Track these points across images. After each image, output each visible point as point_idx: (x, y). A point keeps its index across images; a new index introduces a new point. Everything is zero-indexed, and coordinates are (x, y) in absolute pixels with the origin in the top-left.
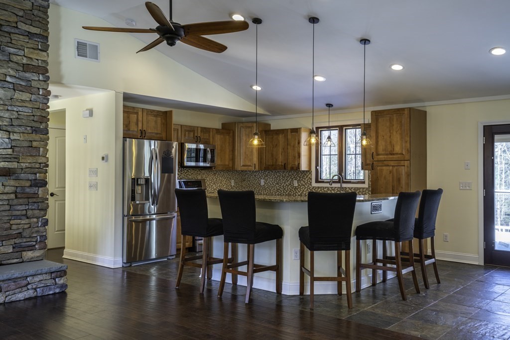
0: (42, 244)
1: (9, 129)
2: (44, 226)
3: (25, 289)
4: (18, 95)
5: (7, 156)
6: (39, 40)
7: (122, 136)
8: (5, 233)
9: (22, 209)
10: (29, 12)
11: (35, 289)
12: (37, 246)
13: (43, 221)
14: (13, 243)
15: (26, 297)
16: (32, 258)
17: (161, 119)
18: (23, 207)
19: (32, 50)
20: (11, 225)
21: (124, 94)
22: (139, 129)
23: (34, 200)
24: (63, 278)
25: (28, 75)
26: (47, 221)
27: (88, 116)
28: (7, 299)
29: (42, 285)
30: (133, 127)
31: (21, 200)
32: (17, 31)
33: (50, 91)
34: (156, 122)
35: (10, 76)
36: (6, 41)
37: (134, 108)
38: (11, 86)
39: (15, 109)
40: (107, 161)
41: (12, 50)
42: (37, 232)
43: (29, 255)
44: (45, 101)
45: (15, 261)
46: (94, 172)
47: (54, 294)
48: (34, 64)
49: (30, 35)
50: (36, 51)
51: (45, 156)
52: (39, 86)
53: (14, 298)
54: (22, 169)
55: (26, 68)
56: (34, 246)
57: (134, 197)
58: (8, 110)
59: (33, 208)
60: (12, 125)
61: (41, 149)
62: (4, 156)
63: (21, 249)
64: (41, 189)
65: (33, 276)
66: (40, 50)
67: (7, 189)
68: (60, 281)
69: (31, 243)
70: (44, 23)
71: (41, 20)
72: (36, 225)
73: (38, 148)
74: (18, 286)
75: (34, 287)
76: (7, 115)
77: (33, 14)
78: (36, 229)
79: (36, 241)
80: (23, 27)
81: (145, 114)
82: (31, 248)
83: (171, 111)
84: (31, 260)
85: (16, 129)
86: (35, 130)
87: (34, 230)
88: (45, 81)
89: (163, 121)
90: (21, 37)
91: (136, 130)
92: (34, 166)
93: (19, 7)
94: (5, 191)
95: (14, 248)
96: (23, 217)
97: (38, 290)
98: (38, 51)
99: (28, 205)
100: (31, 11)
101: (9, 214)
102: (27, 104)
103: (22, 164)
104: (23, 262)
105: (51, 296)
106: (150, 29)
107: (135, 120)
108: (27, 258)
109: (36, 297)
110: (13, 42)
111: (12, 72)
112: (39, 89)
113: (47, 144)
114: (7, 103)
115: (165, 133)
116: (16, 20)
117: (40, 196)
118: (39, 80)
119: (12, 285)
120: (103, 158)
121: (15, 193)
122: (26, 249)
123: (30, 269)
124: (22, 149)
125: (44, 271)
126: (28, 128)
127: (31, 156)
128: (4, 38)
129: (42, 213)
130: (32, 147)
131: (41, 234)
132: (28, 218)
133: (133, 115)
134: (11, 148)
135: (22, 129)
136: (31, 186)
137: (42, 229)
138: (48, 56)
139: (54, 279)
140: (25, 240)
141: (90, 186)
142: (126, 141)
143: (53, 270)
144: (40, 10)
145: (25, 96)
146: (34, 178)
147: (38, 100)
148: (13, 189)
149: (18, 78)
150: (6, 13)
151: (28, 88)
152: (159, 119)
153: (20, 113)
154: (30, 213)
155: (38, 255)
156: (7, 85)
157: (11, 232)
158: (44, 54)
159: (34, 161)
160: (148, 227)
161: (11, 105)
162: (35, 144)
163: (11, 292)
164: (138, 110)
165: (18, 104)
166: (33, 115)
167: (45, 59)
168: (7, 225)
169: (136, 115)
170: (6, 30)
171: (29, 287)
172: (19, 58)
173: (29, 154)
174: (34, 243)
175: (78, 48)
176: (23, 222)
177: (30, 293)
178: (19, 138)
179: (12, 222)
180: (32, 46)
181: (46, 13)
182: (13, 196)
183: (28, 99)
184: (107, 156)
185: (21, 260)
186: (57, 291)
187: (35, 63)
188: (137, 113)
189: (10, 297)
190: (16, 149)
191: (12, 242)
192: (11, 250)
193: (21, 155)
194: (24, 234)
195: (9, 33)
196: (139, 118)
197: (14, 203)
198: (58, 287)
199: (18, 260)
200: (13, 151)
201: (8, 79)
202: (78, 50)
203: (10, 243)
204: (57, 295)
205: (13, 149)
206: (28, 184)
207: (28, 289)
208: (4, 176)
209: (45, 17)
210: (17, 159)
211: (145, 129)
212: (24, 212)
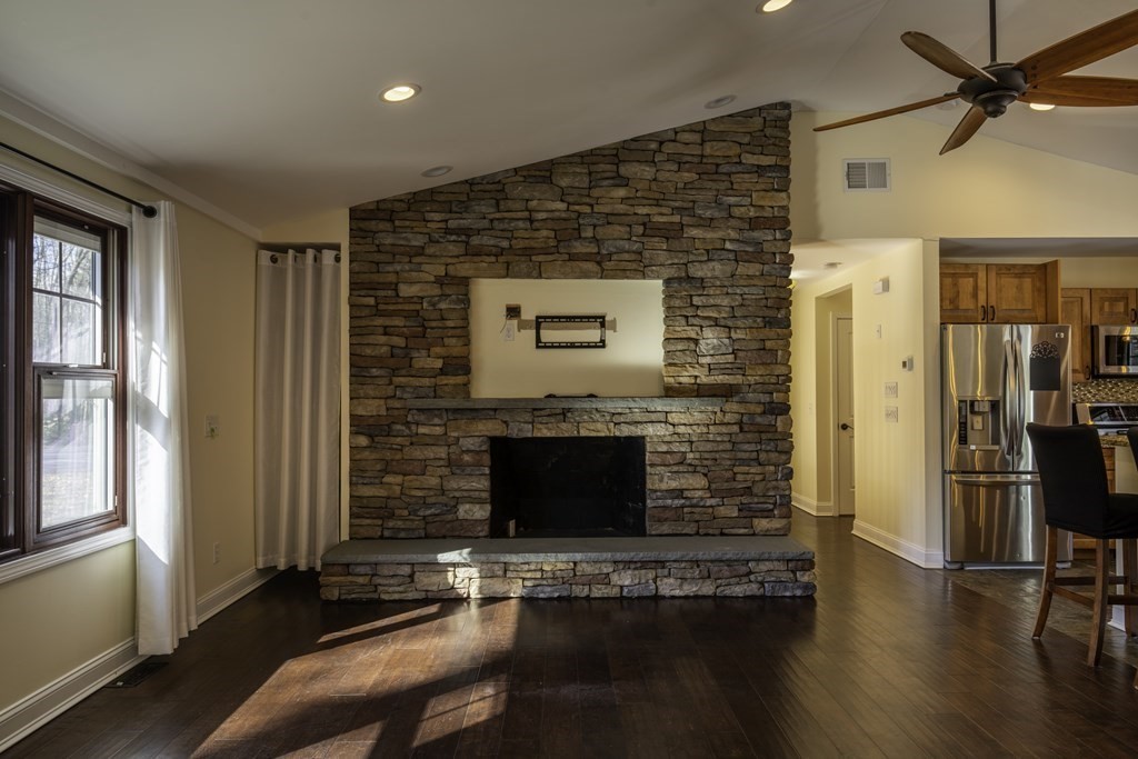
0: (784, 510)
1: (730, 323)
2: (787, 480)
3: (745, 580)
4: (742, 269)
5: (728, 366)
6: (774, 174)
7: (938, 321)
8: (726, 485)
9: (750, 449)
10: (758, 134)
11: (762, 583)
12: (776, 512)
13: (785, 471)
14: (738, 503)
15: (748, 593)
16: (768, 530)
17: (1033, 281)
18: (752, 447)
19: (762, 193)
20: (735, 474)
21: (942, 241)
22: (980, 305)
23: (770, 436)
24: (808, 573)
25: (756, 234)
26: (791, 471)
27: (881, 290)
28: (718, 591)
29: (773, 579)
30: (966, 303)
31: (749, 436)
32: (740, 168)
33: (792, 255)
34: (1020, 288)
35: (731, 240)
36: (723, 188)
37: (967, 265)
38: (731, 256)
39: (738, 291)
40: (911, 368)
41: (732, 200)
42: (775, 488)
43: (762, 524)
44: (784, 273)
45: (742, 531)
46: (893, 390)
47: (793, 597)
48: (766, 215)
49: (760, 170)
50: (770, 194)
51: (786, 363)
52: (773, 250)
53: (728, 592)
54: (750, 386)
55: (754, 224)
56: (772, 510)
57: (966, 437)
58: (727, 294)
59: (769, 448)
60: (734, 317)
61: (780, 353)
62: (722, 366)
63: (751, 514)
64: (779, 418)
65: (758, 560)
66: (777, 191)
67: (728, 419)
68: (804, 578)
69: (765, 506)
70: (783, 147)
71: (777, 142)
72: (774, 477)
73: (774, 352)
74: (735, 573)
75: (760, 579)
76: (726, 302)
77: (765, 136)
78: (774, 483)
79: (775, 504)
80: (749, 159)
81: (993, 275)
82: (768, 514)
83: (1055, 263)
84: (767, 534)
85: (739, 323)
86: (770, 323)
87: (770, 485)
88: (783, 240)
89: (1038, 284)
90: (746, 176)
91: (972, 307)
92: (767, 381)
93: (744, 130)
94: (725, 421)
95: (740, 510)
96: (752, 463)
97: (766, 585)
98: (774, 193)
99: (760, 443)
100: (762, 131)
101: (732, 457)
102: (756, 282)
103: (749, 378)
104: (754, 534)
105: (788, 600)
106: (946, 95)
107: (970, 288)
108: (759, 529)
109: (763, 597)
110: (735, 187)
111: (733, 234)
112: (774, 254)
113: (788, 344)
114: (726, 283)
115: (1043, 309)
116: (738, 151)
117: (779, 430)
118: (775, 239)
119: (726, 571)
120: (904, 364)
121: (740, 424)
122: (758, 514)
123: (752, 548)
124: (749, 354)
125: (774, 556)
126: (759, 320)
127: (763, 364)
128: (721, 184)
129: (784, 457)
130: (764, 349)
131: (782, 493)
132: (760, 464)
133: (966, 280)
134: (733, 353)
135: (749, 322)
136: (764, 413)
137: (783, 484)
138: (789, 197)
139: (794, 572)
140: (756, 500)
141: (888, 415)
142: (945, 329)
143: (790, 556)
144: (776, 127)
145: (754, 269)
146: (768, 400)
147: (773, 272)
148: (737, 417)
149: (742, 242)
150: (724, 144)
151: (758, 255)
152: (1027, 282)
153: (745, 296)
154: (763, 456)
155: (778, 526)
156: (725, 255)
157: (735, 485)
158: (784, 195)
159: (768, 372)
160: (1013, 496)
161: (732, 286)
162: (769, 344)
163: (723, 582)
164: (977, 269)
165: (742, 282)
166: (766, 298)
167: (784, 203)
168: (729, 474)
169: (971, 279)
170: (724, 171)
171: (752, 577)
172: (742, 209)
173: (759, 362)
174: (771, 507)
175: (848, 175)
176: (753, 470)
177: (753, 589)
178: (743, 337)
179: (736, 469)
180: (763, 187)
181: (786, 129)
182: (736, 429)
183: (757, 274)
184: (911, 360)
185: (752, 532)
186: (798, 593)
187: (768, 213)
188: (975, 275)
189: (722, 588)
190: (740, 354)
191: (737, 500)
192: (736, 514)
193: (747, 363)
194: (755, 490)
195: (729, 174)
196: (979, 284)
197: (738, 440)
198: (799, 587)
199: (746, 530)
200: (735, 359)
201: (728, 246)
202: (848, 179)
203: (733, 502)
204: (799, 600)
205: (735, 355)
206: (759, 409)
207: (750, 581)
208: (722, 396)
209: (783, 135)
210: (742, 370)
211: (994, 304)
212: (754, 455)
